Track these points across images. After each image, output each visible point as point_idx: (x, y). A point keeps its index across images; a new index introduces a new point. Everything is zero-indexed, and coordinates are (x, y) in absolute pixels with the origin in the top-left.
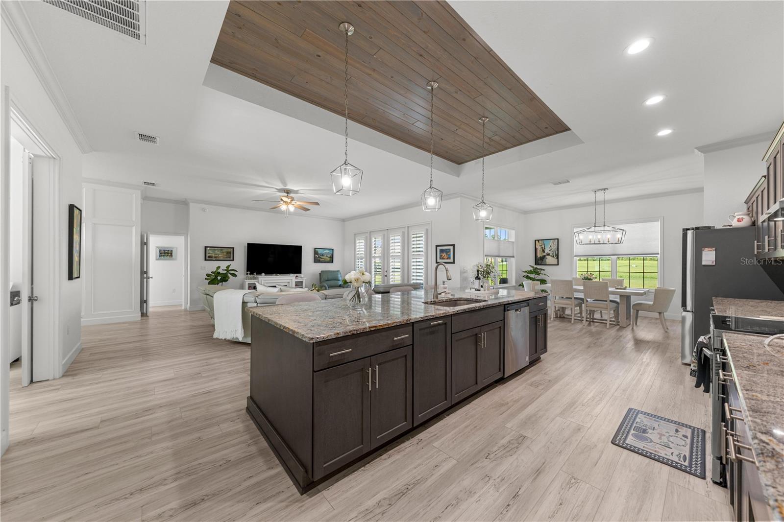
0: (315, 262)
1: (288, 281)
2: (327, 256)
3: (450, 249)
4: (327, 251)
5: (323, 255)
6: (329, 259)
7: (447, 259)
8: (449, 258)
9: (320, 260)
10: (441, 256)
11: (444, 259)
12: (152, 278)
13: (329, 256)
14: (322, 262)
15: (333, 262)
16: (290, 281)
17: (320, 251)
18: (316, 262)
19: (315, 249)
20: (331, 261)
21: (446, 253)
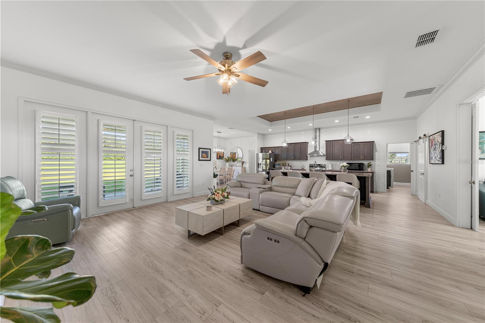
3: (208, 152)
7: (206, 158)
8: (207, 157)
10: (202, 156)
11: (204, 158)
21: (206, 154)
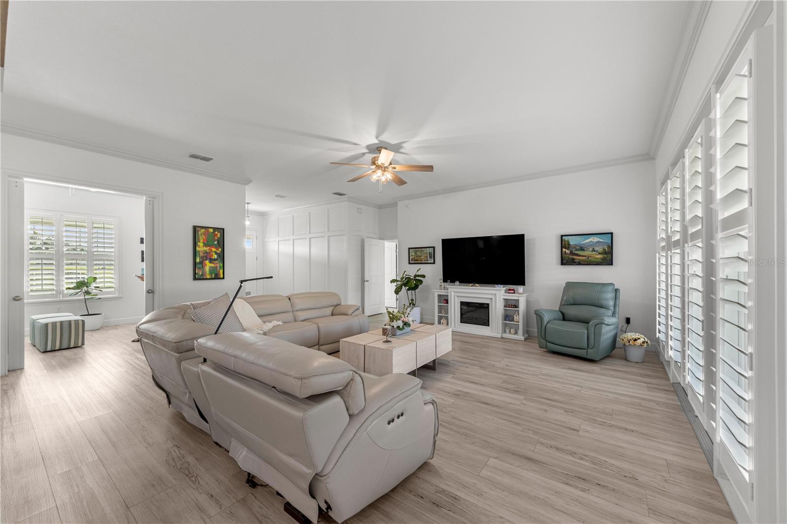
0: (562, 264)
1: (490, 297)
2: (594, 250)
4: (595, 239)
5: (582, 249)
6: (600, 256)
9: (573, 259)
12: (367, 281)
13: (599, 249)
14: (579, 264)
15: (612, 264)
16: (493, 297)
17: (573, 241)
18: (565, 264)
19: (562, 236)
20: (607, 259)
